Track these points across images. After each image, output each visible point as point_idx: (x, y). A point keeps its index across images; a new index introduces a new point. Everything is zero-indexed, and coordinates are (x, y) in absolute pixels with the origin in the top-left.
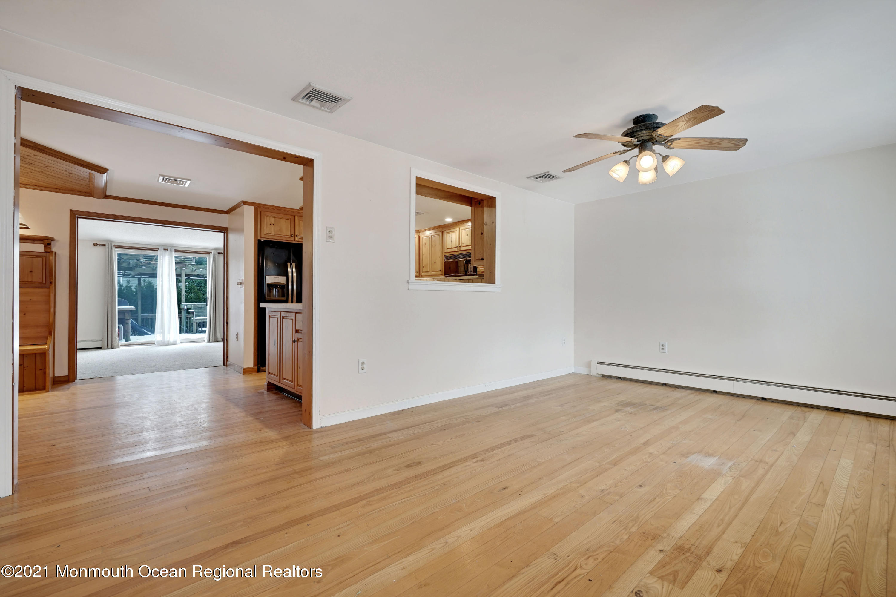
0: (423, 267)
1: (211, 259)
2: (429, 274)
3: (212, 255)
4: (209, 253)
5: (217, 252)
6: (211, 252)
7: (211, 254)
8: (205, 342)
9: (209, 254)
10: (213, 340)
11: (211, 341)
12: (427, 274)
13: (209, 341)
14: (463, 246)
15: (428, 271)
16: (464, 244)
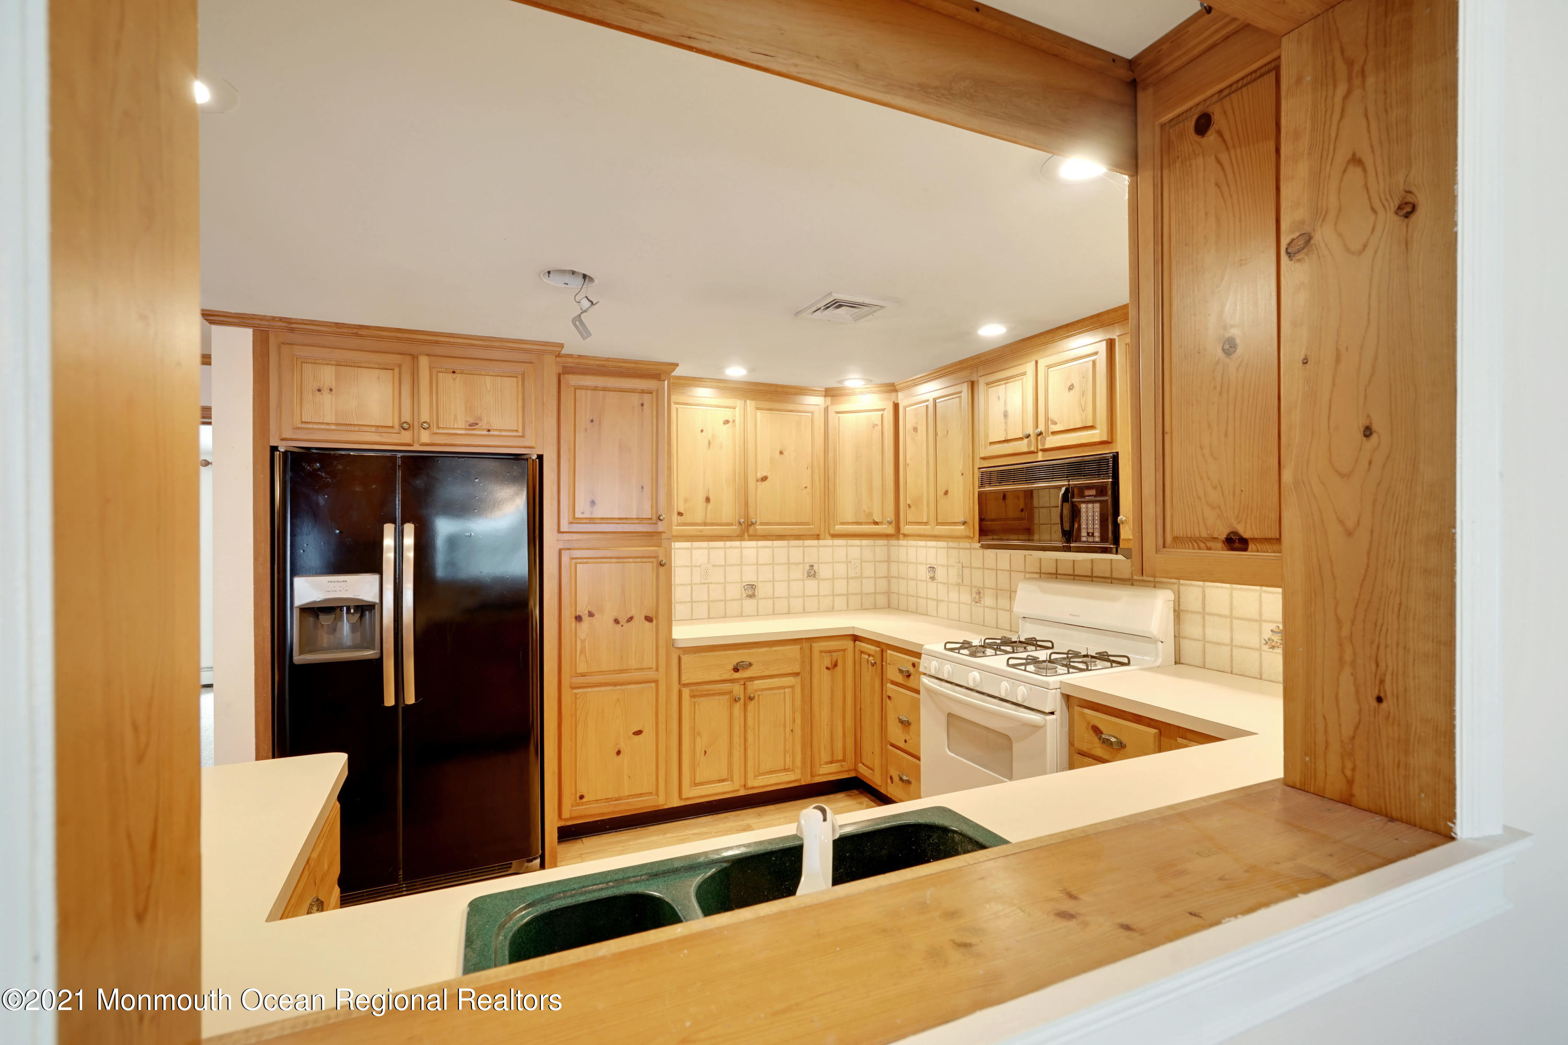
0: (909, 506)
2: (930, 532)
12: (922, 532)
14: (1054, 433)
15: (925, 521)
16: (1056, 424)
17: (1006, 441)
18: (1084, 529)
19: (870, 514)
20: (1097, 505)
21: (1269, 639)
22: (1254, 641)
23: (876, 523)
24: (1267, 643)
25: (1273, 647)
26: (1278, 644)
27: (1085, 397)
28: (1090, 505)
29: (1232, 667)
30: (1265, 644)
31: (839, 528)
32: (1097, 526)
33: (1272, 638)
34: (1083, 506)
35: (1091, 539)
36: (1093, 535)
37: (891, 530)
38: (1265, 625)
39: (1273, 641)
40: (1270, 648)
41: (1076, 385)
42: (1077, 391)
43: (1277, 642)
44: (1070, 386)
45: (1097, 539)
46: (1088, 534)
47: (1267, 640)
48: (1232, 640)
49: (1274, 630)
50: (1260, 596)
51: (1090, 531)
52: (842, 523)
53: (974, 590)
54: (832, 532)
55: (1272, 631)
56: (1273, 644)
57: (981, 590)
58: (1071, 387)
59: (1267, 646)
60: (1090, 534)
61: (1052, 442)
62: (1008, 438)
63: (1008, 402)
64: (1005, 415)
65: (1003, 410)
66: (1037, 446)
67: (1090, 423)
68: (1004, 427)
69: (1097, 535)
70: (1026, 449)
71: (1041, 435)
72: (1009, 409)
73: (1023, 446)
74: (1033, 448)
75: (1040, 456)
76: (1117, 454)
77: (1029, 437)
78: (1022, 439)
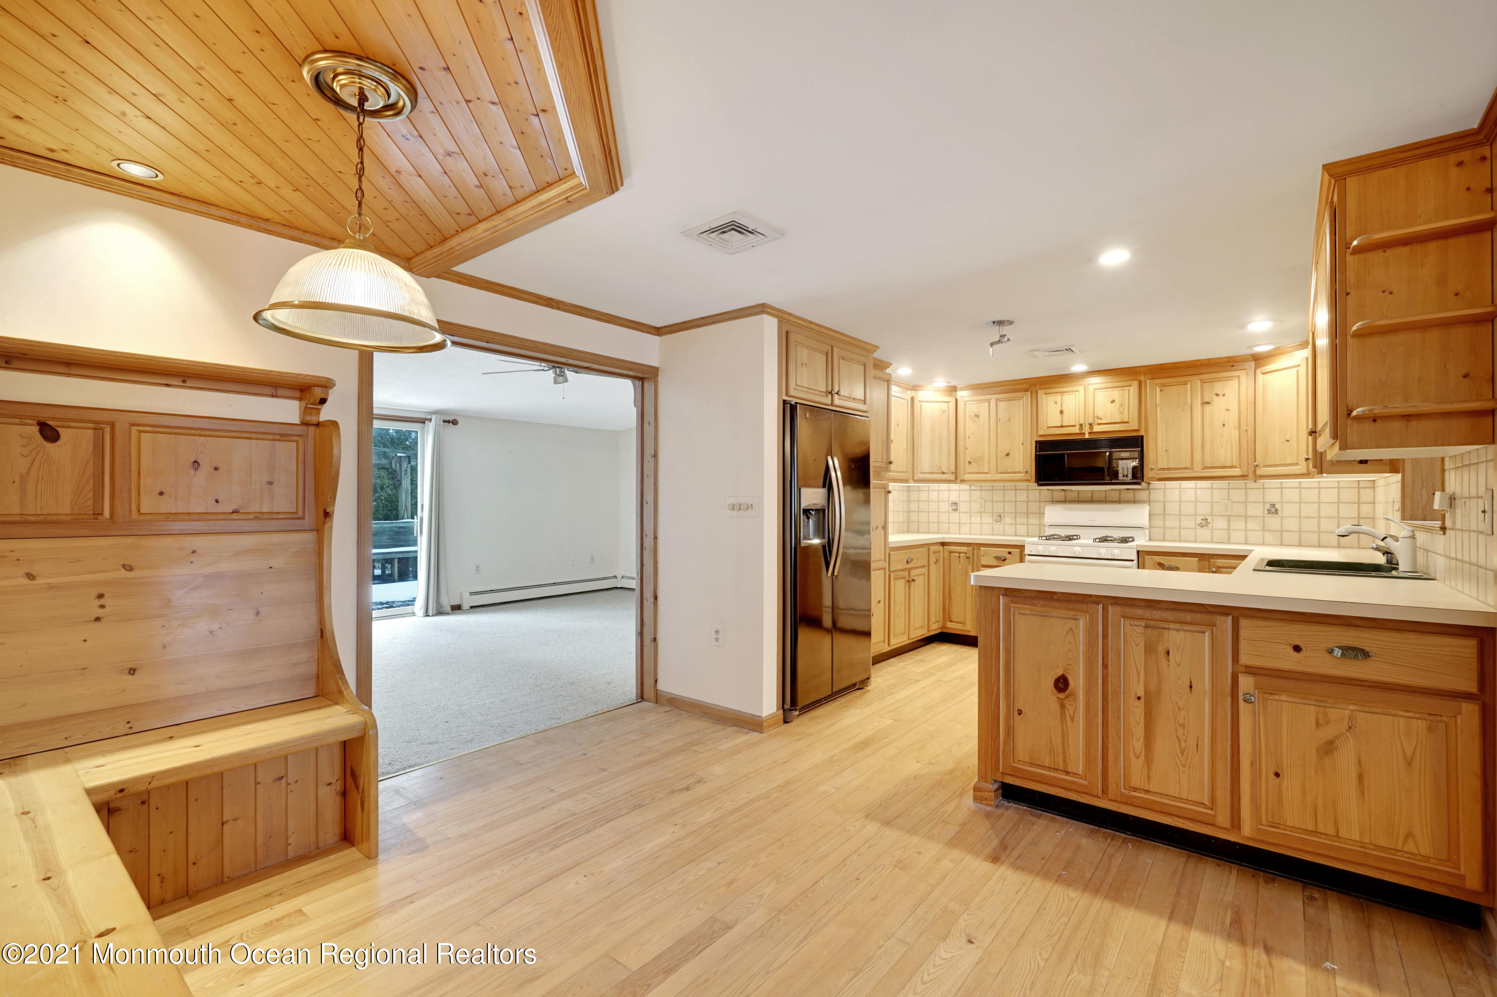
0: (970, 463)
1: (428, 435)
2: (988, 479)
3: (431, 427)
4: (422, 421)
5: (442, 419)
6: (430, 420)
7: (426, 422)
8: (415, 615)
9: (424, 423)
10: (435, 612)
11: (430, 613)
12: (983, 478)
13: (427, 615)
14: (1099, 424)
15: (986, 471)
16: (1101, 419)
17: (1062, 427)
18: (1121, 473)
19: (940, 467)
21: (1200, 523)
22: (1192, 524)
23: (943, 473)
24: (1199, 525)
25: (1202, 527)
26: (1205, 525)
27: (1123, 407)
29: (1180, 538)
31: (920, 476)
32: (1131, 472)
33: (1202, 522)
34: (1120, 462)
35: (1125, 478)
36: (1127, 476)
37: (952, 477)
38: (1198, 517)
41: (1117, 400)
42: (1116, 404)
44: (1113, 400)
45: (1130, 478)
46: (1124, 476)
48: (1180, 526)
49: (1203, 519)
51: (1125, 474)
52: (922, 473)
53: (995, 515)
54: (916, 478)
56: (1202, 525)
57: (1002, 515)
59: (1199, 527)
61: (1097, 429)
62: (1064, 425)
63: (1064, 405)
64: (1062, 412)
65: (1059, 409)
66: (1086, 430)
67: (1126, 420)
68: (1060, 419)
69: (1130, 476)
70: (1078, 432)
71: (1090, 424)
72: (1064, 409)
73: (1076, 430)
74: (1083, 432)
75: (1087, 436)
76: (1142, 437)
77: (1081, 425)
78: (1075, 426)
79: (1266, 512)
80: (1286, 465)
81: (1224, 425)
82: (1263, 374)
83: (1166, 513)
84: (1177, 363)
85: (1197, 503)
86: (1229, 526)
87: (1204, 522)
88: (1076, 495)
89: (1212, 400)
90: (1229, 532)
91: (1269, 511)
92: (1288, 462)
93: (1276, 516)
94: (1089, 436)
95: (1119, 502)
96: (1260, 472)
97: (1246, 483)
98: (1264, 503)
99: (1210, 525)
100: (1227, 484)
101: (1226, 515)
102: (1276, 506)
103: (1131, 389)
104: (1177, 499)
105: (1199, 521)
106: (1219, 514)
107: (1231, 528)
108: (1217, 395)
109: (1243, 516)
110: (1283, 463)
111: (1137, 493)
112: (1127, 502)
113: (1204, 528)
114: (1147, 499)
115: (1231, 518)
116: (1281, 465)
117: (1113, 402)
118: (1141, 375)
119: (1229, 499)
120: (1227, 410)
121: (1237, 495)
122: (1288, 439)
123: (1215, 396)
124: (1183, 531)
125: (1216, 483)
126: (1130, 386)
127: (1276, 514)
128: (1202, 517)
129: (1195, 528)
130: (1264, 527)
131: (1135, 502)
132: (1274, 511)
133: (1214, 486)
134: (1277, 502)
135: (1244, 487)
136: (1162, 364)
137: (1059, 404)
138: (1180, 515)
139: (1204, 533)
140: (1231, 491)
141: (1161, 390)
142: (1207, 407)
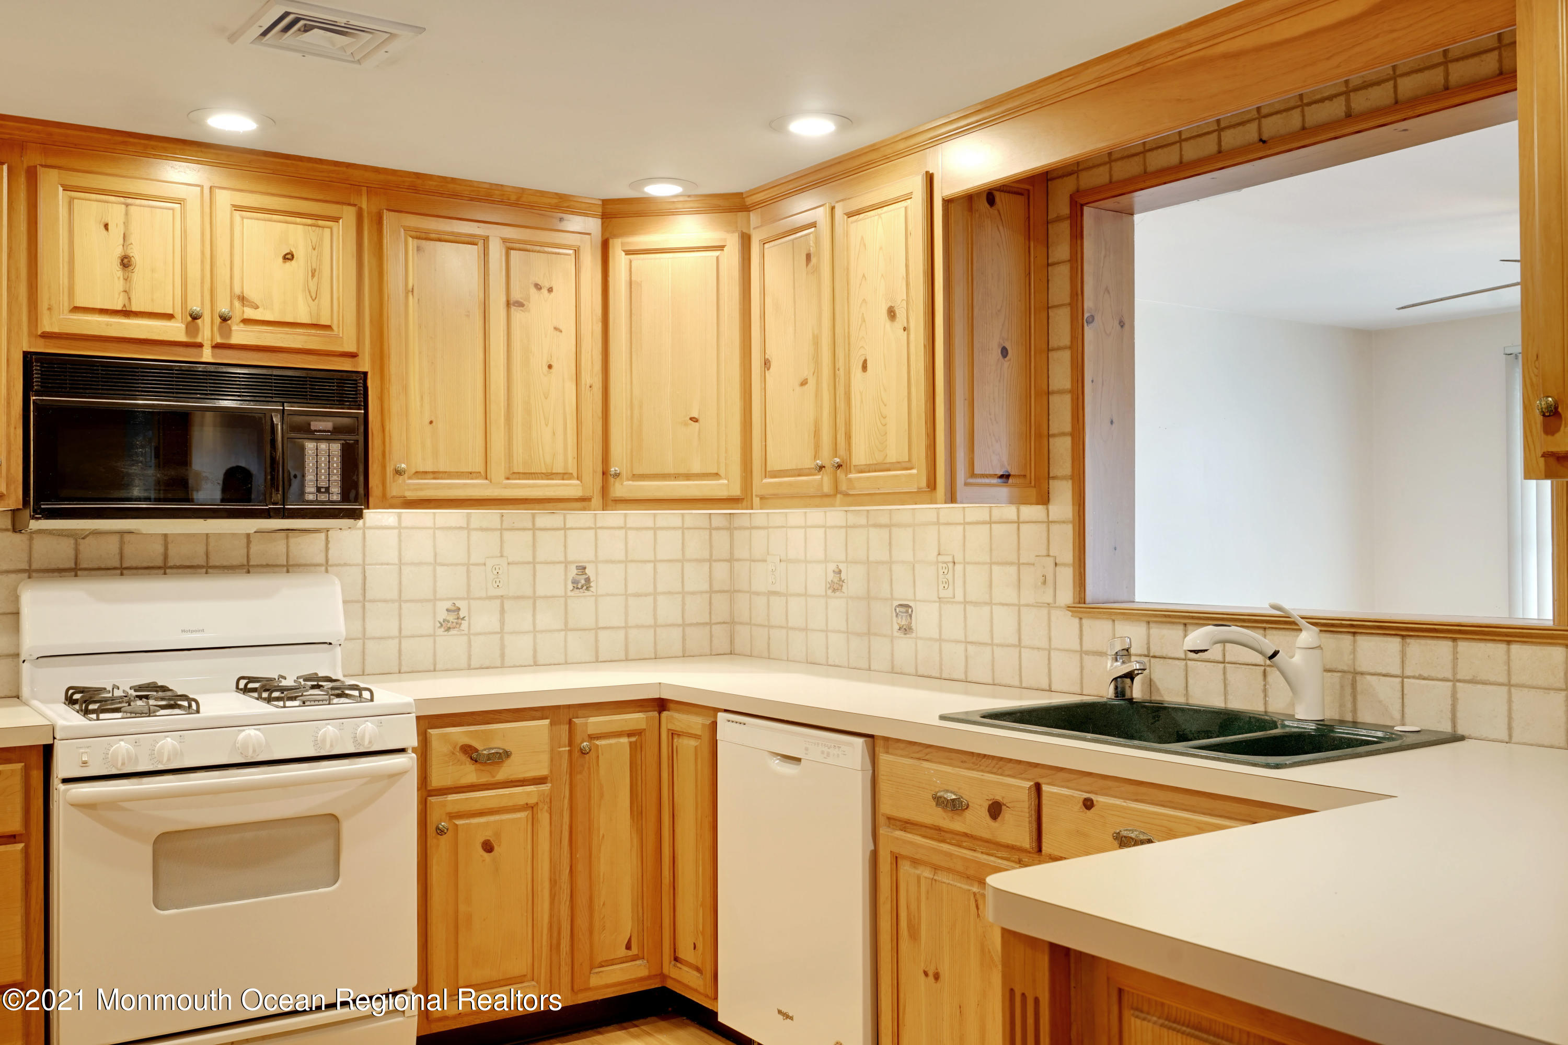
14: (246, 321)
16: (254, 306)
17: (127, 313)
18: (311, 481)
20: (336, 447)
21: (444, 620)
24: (442, 625)
25: (448, 629)
26: (454, 624)
27: (316, 279)
28: (323, 446)
29: (400, 664)
30: (439, 627)
32: (336, 477)
33: (448, 618)
34: (310, 446)
35: (323, 497)
36: (327, 490)
38: (439, 604)
39: (448, 621)
40: (446, 631)
41: (300, 254)
42: (298, 269)
43: (452, 622)
44: (287, 254)
45: (336, 497)
46: (319, 489)
47: (442, 621)
48: (400, 630)
49: (450, 608)
50: (435, 571)
51: (323, 484)
55: (447, 610)
56: (449, 626)
58: (289, 256)
59: (442, 629)
60: (323, 490)
61: (240, 335)
62: (135, 308)
63: (134, 239)
64: (126, 263)
65: (119, 251)
66: (207, 333)
67: (324, 321)
68: (120, 285)
69: (336, 490)
70: (182, 338)
71: (224, 319)
72: (136, 254)
73: (175, 331)
74: (199, 340)
75: (207, 355)
76: (365, 374)
77: (195, 317)
78: (170, 317)
79: (570, 587)
80: (688, 477)
81: (550, 367)
82: (628, 253)
83: (368, 596)
84: (454, 180)
85: (438, 568)
86: (502, 623)
87: (451, 618)
88: (112, 545)
89: (528, 300)
90: (502, 639)
91: (576, 585)
92: (696, 468)
93: (587, 593)
94: (213, 356)
95: (246, 568)
96: (620, 489)
97: (534, 516)
98: (566, 563)
99: (465, 625)
100: (498, 518)
101: (496, 597)
102: (587, 571)
103: (338, 227)
104: (393, 557)
105: (442, 615)
106: (484, 595)
107: (506, 629)
108: (538, 287)
109: (528, 598)
110: (682, 471)
111: (295, 540)
112: (269, 567)
113: (452, 632)
114: (320, 559)
115: (507, 604)
116: (676, 477)
117: (288, 257)
118: (359, 193)
119: (502, 556)
120: (556, 329)
121: (517, 544)
122: (696, 415)
123: (533, 290)
124: (406, 644)
125: (479, 515)
126: (336, 219)
127: (587, 589)
128: (448, 604)
129: (434, 636)
130: (566, 623)
131: (289, 567)
132: (583, 582)
133: (475, 523)
134: (589, 562)
135: (530, 525)
136: (418, 175)
137: (116, 231)
138: (400, 600)
139: (452, 644)
140: (507, 535)
141: (419, 249)
142: (516, 314)
